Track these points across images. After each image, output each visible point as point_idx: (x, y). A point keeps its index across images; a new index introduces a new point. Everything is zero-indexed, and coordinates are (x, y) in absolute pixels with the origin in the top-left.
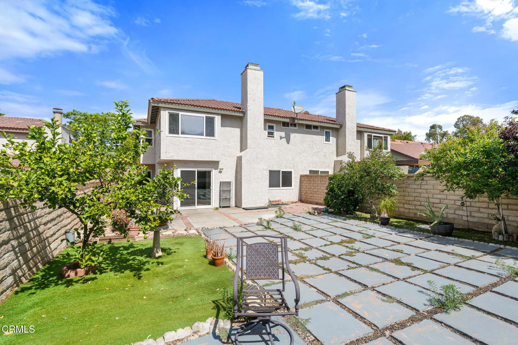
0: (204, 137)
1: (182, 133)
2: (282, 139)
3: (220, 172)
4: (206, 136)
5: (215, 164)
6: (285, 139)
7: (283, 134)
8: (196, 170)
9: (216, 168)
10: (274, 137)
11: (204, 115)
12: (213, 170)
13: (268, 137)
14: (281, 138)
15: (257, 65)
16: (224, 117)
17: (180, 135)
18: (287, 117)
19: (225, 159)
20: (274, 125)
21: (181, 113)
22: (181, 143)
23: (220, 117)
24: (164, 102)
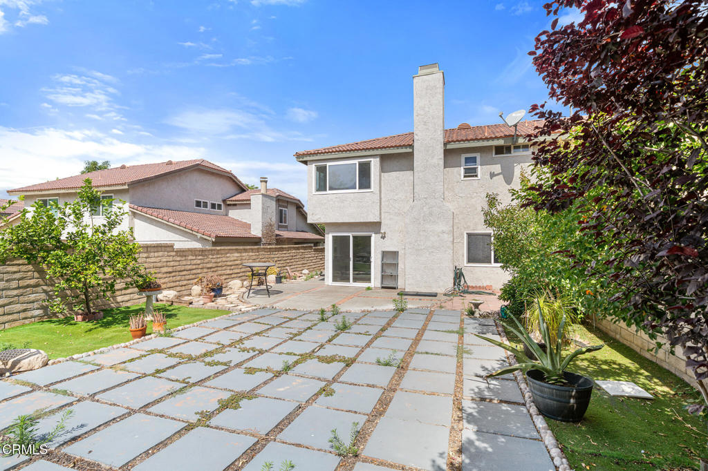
0: (357, 190)
1: (331, 189)
2: (494, 178)
3: (383, 237)
4: (360, 188)
5: (376, 226)
6: (501, 176)
7: (497, 168)
8: (351, 235)
9: (378, 232)
10: (476, 176)
11: (356, 162)
12: (373, 235)
13: (465, 177)
14: (492, 175)
15: (433, 65)
16: (384, 158)
17: (328, 192)
18: (497, 138)
19: (390, 219)
20: (478, 156)
21: (328, 164)
22: (328, 201)
23: (378, 159)
24: (314, 153)
